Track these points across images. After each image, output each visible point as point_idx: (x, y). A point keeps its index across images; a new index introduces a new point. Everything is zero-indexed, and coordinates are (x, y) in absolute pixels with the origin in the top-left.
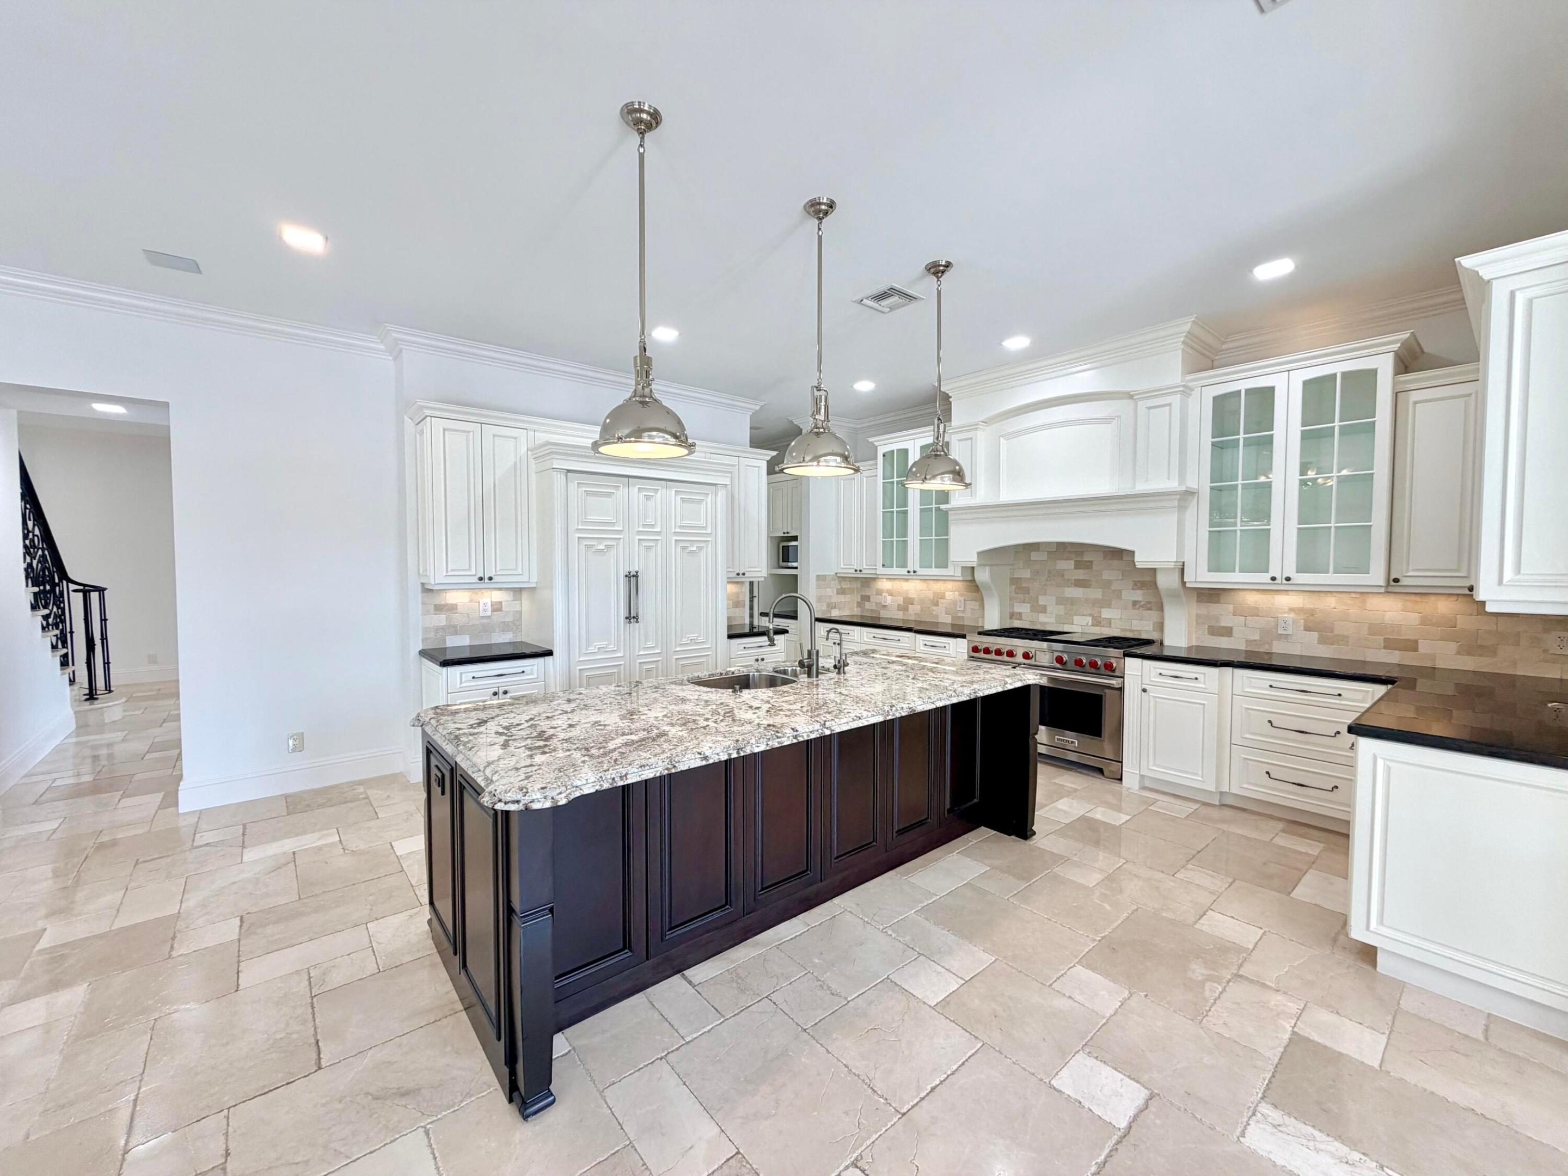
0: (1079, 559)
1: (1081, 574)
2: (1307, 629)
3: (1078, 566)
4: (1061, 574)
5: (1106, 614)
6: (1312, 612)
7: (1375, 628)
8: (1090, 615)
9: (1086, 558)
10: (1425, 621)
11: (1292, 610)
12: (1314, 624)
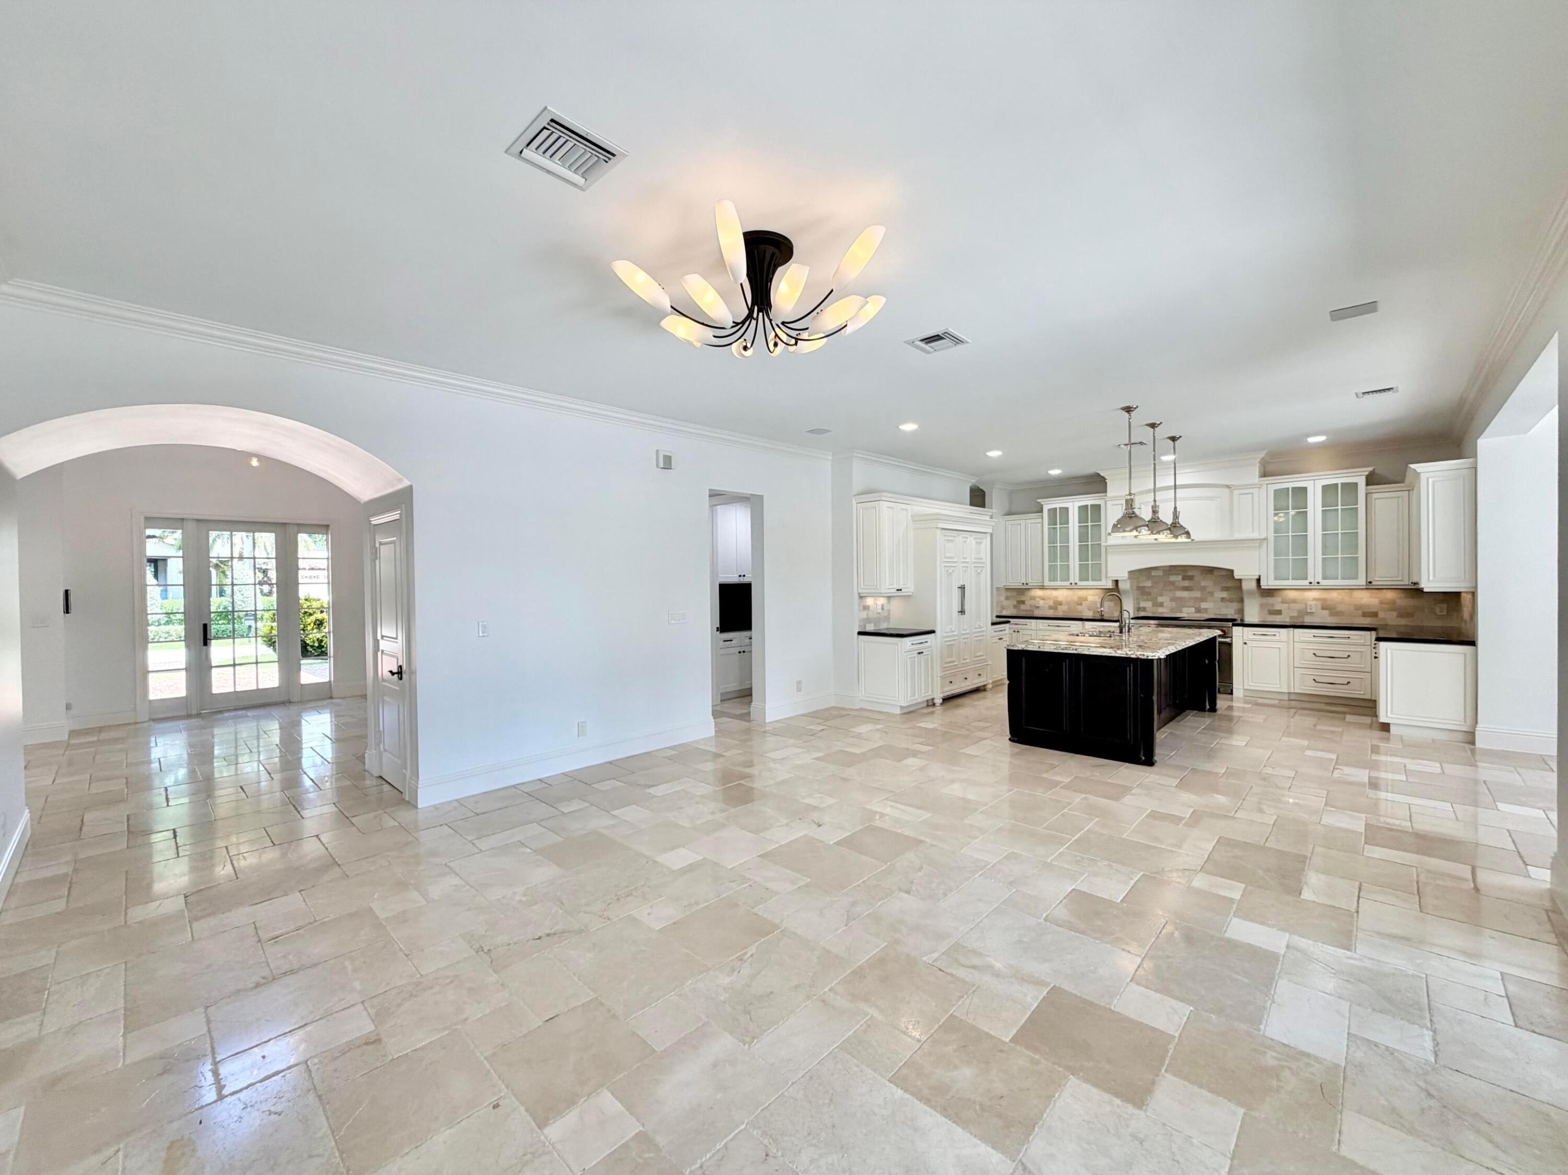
0: (1185, 574)
1: (1186, 583)
2: (1323, 608)
3: (1184, 578)
6: (1327, 600)
7: (1358, 607)
8: (1193, 607)
9: (1190, 573)
10: (1381, 603)
11: (1315, 599)
12: (1326, 606)
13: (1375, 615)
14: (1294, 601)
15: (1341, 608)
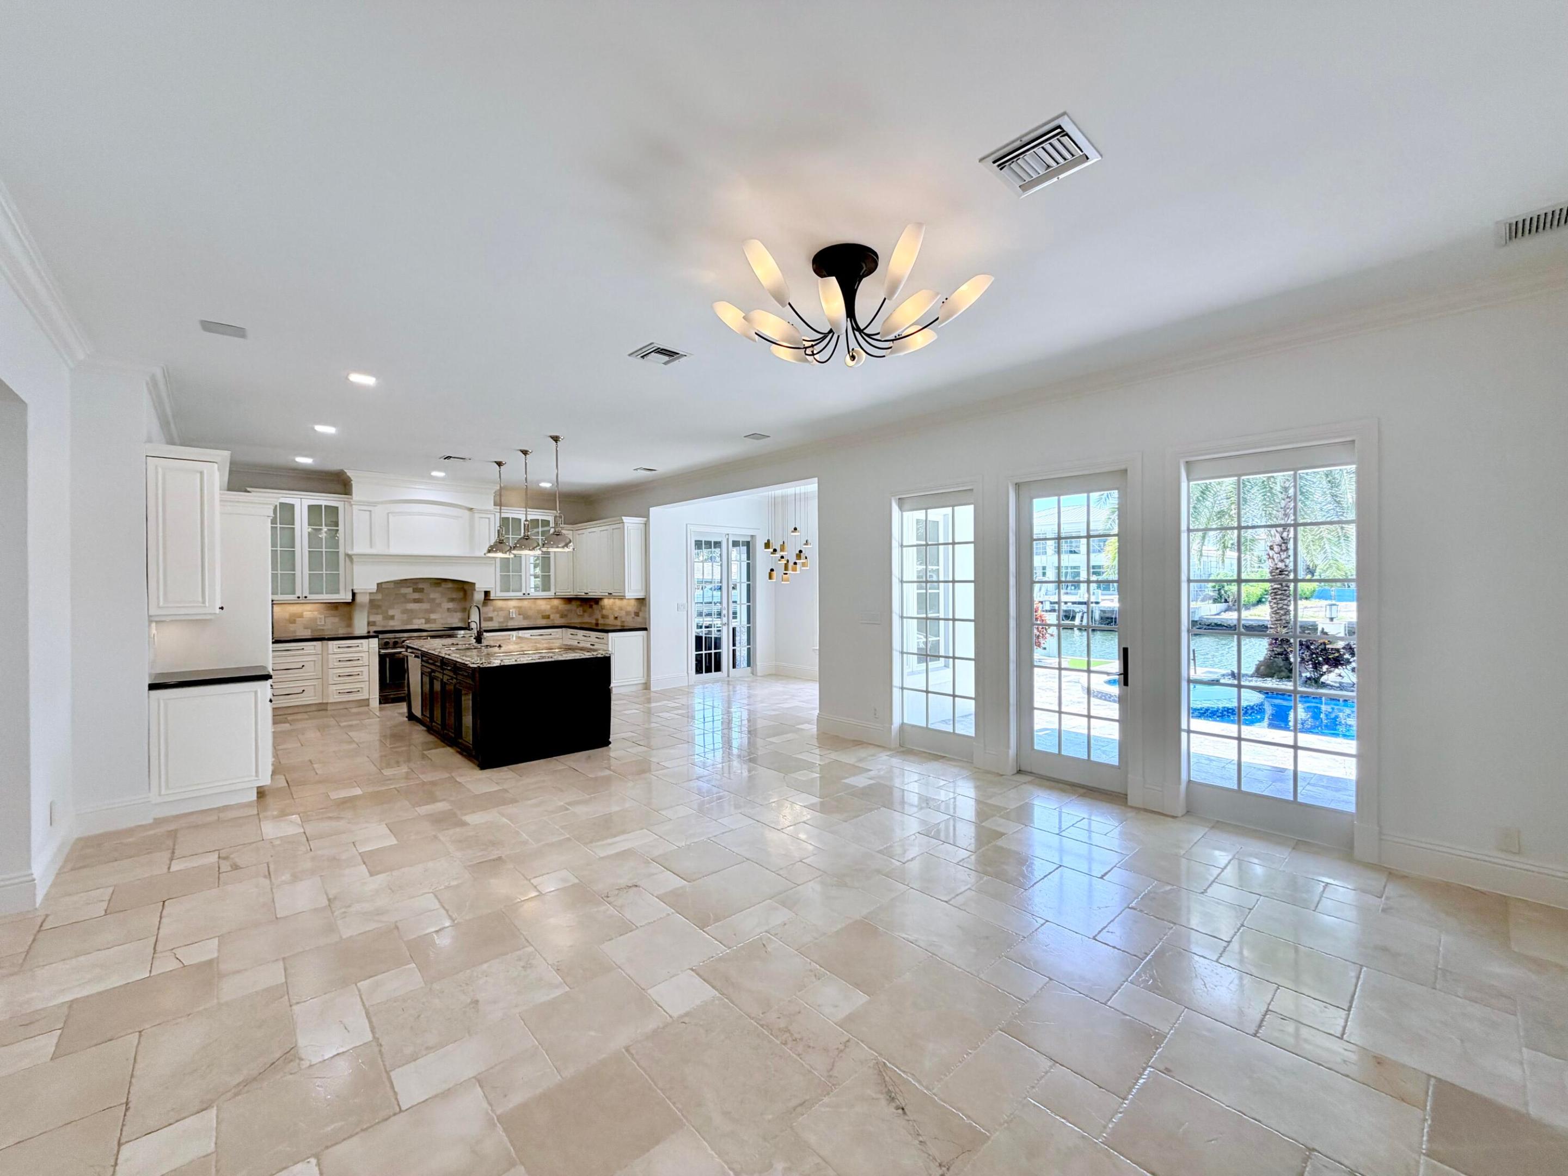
0: (415, 587)
1: (417, 596)
2: (520, 614)
3: (415, 590)
4: (404, 595)
5: (433, 616)
6: (520, 608)
7: (539, 612)
8: (423, 618)
9: (420, 586)
10: (552, 608)
11: (514, 607)
12: (521, 612)
13: (548, 617)
14: (501, 609)
15: (530, 613)
